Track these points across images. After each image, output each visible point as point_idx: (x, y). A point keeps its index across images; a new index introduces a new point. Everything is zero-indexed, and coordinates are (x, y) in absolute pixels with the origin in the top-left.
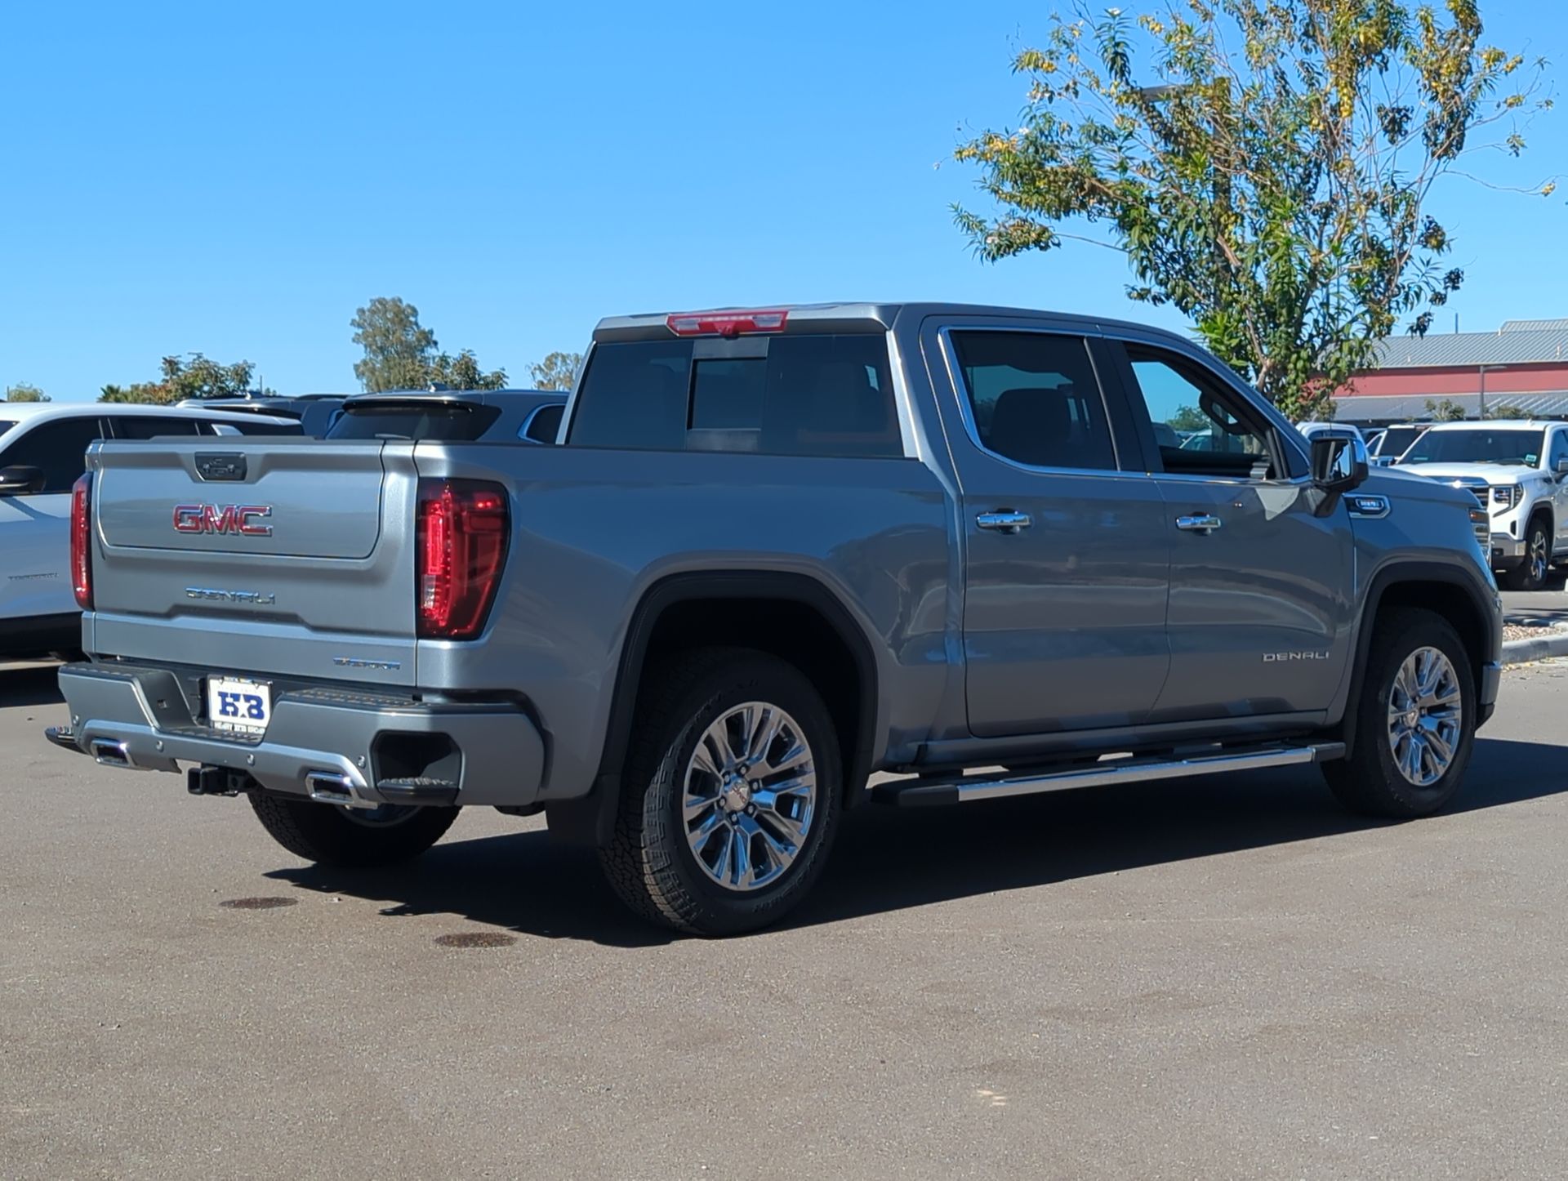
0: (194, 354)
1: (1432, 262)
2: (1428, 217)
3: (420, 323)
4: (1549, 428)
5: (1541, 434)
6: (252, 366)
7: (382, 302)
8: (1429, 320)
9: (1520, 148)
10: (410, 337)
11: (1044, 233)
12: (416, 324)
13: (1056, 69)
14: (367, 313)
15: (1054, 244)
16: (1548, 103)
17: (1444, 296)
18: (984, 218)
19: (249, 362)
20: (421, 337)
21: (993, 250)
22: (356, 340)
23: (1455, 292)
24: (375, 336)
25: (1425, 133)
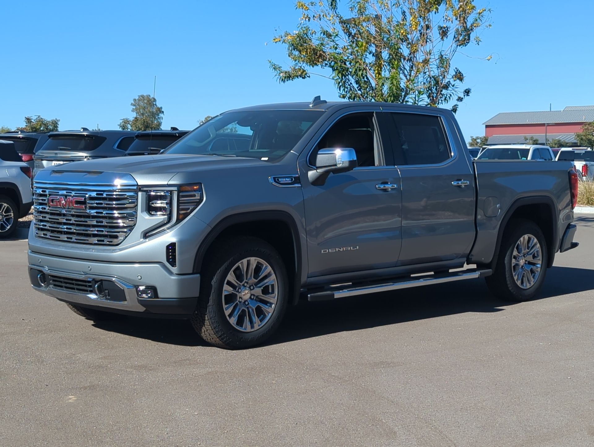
0: (37, 116)
1: (455, 85)
2: (456, 68)
4: (531, 148)
5: (529, 150)
6: (59, 121)
7: (143, 96)
8: (457, 107)
9: (480, 42)
10: (153, 110)
11: (303, 72)
12: (156, 105)
14: (137, 101)
15: (308, 76)
16: (490, 25)
17: (463, 98)
18: (281, 66)
19: (58, 119)
20: (157, 110)
21: (284, 78)
22: (133, 111)
23: (467, 97)
24: (140, 109)
25: (455, 36)
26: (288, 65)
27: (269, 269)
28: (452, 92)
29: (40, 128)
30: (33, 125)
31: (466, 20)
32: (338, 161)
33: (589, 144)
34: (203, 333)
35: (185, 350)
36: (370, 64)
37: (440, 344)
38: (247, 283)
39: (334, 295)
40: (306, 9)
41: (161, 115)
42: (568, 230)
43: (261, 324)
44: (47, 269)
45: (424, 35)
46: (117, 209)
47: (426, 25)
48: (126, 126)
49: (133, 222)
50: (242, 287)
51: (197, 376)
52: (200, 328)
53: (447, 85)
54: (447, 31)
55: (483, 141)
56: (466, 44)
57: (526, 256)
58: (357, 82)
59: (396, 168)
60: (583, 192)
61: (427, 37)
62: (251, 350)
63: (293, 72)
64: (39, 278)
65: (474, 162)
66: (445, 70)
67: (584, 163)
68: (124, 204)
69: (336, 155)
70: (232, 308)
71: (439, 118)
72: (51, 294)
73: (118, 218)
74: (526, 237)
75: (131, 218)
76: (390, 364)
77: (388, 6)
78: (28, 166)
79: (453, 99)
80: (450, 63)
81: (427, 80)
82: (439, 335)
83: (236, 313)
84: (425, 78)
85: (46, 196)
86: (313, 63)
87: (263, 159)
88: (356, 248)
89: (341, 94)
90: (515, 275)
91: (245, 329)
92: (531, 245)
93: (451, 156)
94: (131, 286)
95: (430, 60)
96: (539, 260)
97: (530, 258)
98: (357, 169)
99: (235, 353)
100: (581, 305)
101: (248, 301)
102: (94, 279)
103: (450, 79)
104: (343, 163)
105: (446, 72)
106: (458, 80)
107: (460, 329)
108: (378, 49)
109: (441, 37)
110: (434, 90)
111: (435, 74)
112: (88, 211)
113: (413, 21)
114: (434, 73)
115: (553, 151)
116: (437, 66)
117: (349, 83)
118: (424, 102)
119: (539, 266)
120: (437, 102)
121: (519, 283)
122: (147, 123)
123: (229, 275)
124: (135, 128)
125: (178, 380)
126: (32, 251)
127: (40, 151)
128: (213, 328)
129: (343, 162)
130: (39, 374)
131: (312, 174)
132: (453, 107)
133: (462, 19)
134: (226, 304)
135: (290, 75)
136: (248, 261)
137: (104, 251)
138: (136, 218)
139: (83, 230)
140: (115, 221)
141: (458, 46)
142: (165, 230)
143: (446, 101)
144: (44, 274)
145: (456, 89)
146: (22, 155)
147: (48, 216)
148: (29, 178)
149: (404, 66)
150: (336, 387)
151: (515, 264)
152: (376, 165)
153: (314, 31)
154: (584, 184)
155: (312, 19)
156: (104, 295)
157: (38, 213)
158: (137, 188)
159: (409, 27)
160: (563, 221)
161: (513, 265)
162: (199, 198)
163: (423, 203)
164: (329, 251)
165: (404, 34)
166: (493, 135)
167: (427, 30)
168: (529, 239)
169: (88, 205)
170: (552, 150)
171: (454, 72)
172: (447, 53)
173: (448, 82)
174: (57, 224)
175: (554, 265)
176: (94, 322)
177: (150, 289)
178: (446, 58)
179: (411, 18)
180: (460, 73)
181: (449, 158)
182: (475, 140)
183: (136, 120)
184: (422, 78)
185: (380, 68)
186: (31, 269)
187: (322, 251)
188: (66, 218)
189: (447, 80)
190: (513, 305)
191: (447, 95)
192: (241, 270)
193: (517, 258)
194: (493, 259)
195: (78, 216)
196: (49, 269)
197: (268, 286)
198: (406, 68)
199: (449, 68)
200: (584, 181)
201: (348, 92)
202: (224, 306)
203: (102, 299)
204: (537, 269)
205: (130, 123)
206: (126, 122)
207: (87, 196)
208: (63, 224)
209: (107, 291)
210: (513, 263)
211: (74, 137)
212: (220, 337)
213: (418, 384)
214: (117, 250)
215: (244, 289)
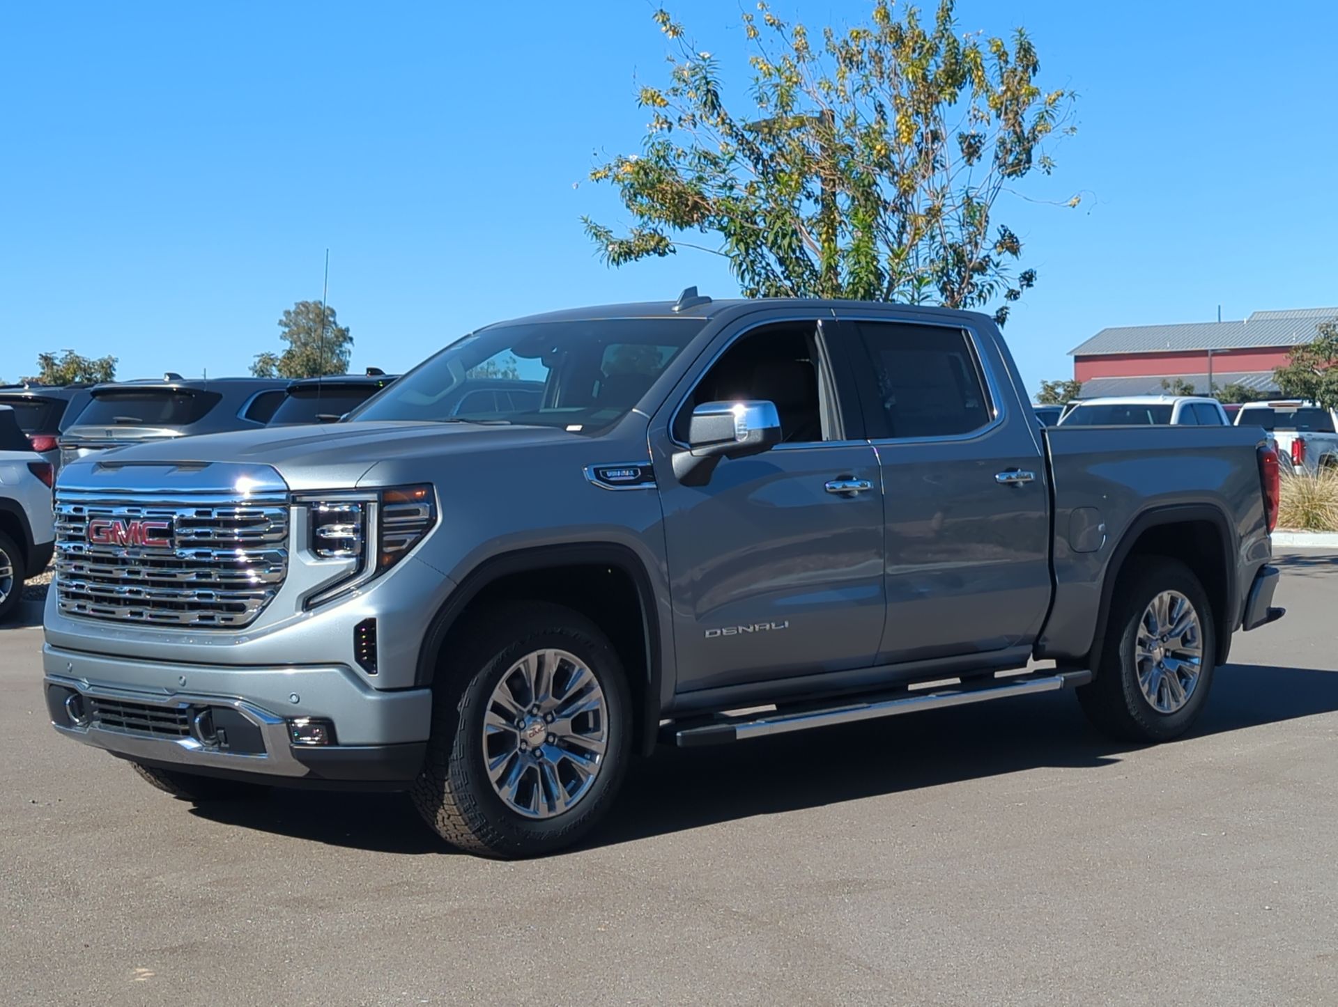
0: (66, 351)
1: (1001, 264)
2: (1002, 226)
3: (338, 322)
4: (1177, 402)
5: (1170, 408)
6: (116, 361)
7: (305, 305)
8: (1006, 313)
9: (1052, 168)
10: (329, 334)
11: (661, 241)
12: (335, 323)
13: (668, 104)
14: (293, 315)
15: (670, 251)
16: (1073, 129)
17: (1018, 293)
18: (611, 229)
19: (113, 357)
20: (339, 334)
21: (616, 256)
22: (283, 337)
23: (1029, 289)
24: (299, 334)
25: (997, 157)
26: (626, 225)
27: (588, 675)
28: (995, 278)
29: (73, 378)
30: (57, 371)
31: (1020, 119)
32: (739, 430)
33: (1306, 393)
34: (441, 824)
35: (401, 863)
36: (809, 220)
37: (976, 838)
38: (539, 707)
39: (734, 732)
40: (662, 104)
41: (347, 346)
42: (1260, 579)
43: (571, 801)
44: (87, 686)
45: (927, 154)
46: (245, 545)
47: (931, 131)
48: (268, 371)
49: (278, 574)
50: (527, 718)
51: (427, 920)
52: (433, 812)
53: (984, 263)
54: (978, 144)
55: (1070, 392)
56: (1024, 171)
57: (1167, 639)
58: (781, 261)
59: (870, 445)
60: (1295, 499)
61: (934, 159)
62: (549, 859)
63: (637, 242)
64: (68, 707)
65: (1044, 431)
66: (978, 230)
67: (1295, 435)
68: (260, 534)
69: (734, 416)
70: (504, 764)
71: (963, 333)
72: (95, 741)
73: (246, 566)
74: (1166, 596)
75: (274, 566)
76: (864, 884)
77: (845, 92)
78: (46, 461)
79: (997, 294)
80: (989, 215)
81: (937, 253)
82: (975, 818)
83: (513, 775)
84: (933, 250)
85: (82, 519)
86: (682, 221)
87: (570, 428)
88: (784, 624)
89: (747, 288)
90: (1143, 683)
91: (535, 812)
92: (1178, 614)
93: (993, 416)
94: (275, 719)
95: (944, 209)
96: (1197, 648)
97: (1175, 644)
98: (780, 448)
99: (513, 867)
100: (1294, 748)
101: (541, 748)
102: (192, 706)
103: (990, 250)
104: (749, 435)
105: (980, 234)
106: (1007, 252)
107: (1021, 804)
108: (827, 188)
109: (966, 159)
110: (954, 276)
111: (955, 240)
112: (178, 552)
113: (903, 124)
114: (953, 238)
115: (1227, 411)
116: (960, 221)
117: (764, 263)
118: (933, 301)
119: (1196, 661)
120: (962, 303)
121: (1152, 700)
122: (315, 363)
123: (497, 690)
124: (288, 374)
125: (383, 929)
126: (53, 646)
127: (72, 428)
128: (462, 810)
129: (749, 431)
130: (69, 922)
131: (680, 460)
132: (997, 312)
133: (1011, 116)
134: (491, 755)
135: (630, 249)
136: (539, 657)
137: (214, 640)
138: (287, 565)
139: (168, 595)
140: (239, 573)
141: (1006, 177)
142: (353, 590)
143: (982, 300)
144: (80, 695)
145: (1004, 273)
146: (32, 437)
147: (88, 565)
148: (47, 488)
149: (884, 222)
150: (741, 938)
151: (1141, 658)
152: (824, 439)
153: (683, 152)
154: (1296, 481)
155: (676, 125)
156: (214, 741)
157: (66, 558)
158: (287, 497)
159: (893, 136)
160: (1249, 560)
161: (1138, 660)
162: (427, 517)
163: (935, 522)
164: (722, 632)
165: (883, 152)
166: (1093, 379)
167: (933, 142)
168: (1173, 601)
169: (178, 539)
170: (1223, 407)
171: (999, 235)
172: (981, 192)
173: (985, 257)
174: (108, 582)
175: (1230, 660)
176: (194, 805)
177: (320, 724)
178: (978, 203)
179: (898, 118)
180: (1012, 236)
181: (989, 420)
182: (1052, 388)
183: (290, 356)
184: (927, 250)
185: (832, 229)
186: (50, 687)
187: (707, 633)
188: (127, 568)
189: (982, 254)
190: (1141, 751)
191: (983, 286)
192: (524, 679)
193: (1146, 643)
194: (1092, 646)
195: (154, 564)
196: (91, 686)
197: (585, 714)
198: (890, 227)
199: (986, 226)
200: (1298, 476)
201: (761, 283)
202: (488, 761)
203: (211, 748)
204: (1193, 667)
205: (277, 364)
206: (267, 360)
207: (175, 517)
208: (121, 582)
209: (222, 731)
210: (1139, 655)
211: (150, 395)
212: (477, 831)
213: (926, 928)
214: (244, 638)
215: (531, 723)
